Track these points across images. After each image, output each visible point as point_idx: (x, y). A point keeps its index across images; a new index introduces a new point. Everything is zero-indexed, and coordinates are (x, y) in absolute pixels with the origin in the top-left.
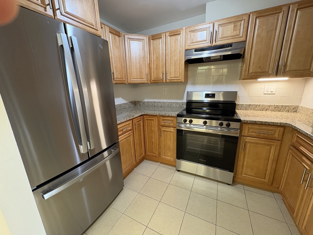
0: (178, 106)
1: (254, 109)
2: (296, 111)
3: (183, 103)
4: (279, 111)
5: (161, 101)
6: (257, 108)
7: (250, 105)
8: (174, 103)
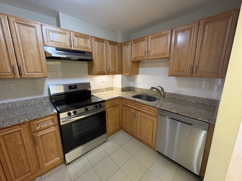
0: (38, 102)
1: (99, 92)
2: (113, 90)
3: (44, 99)
4: (108, 90)
5: (6, 101)
6: (100, 91)
7: (96, 90)
8: (31, 100)
